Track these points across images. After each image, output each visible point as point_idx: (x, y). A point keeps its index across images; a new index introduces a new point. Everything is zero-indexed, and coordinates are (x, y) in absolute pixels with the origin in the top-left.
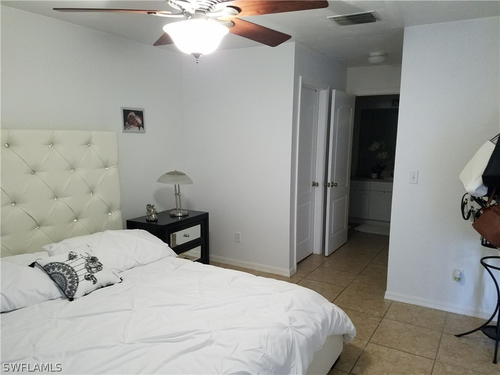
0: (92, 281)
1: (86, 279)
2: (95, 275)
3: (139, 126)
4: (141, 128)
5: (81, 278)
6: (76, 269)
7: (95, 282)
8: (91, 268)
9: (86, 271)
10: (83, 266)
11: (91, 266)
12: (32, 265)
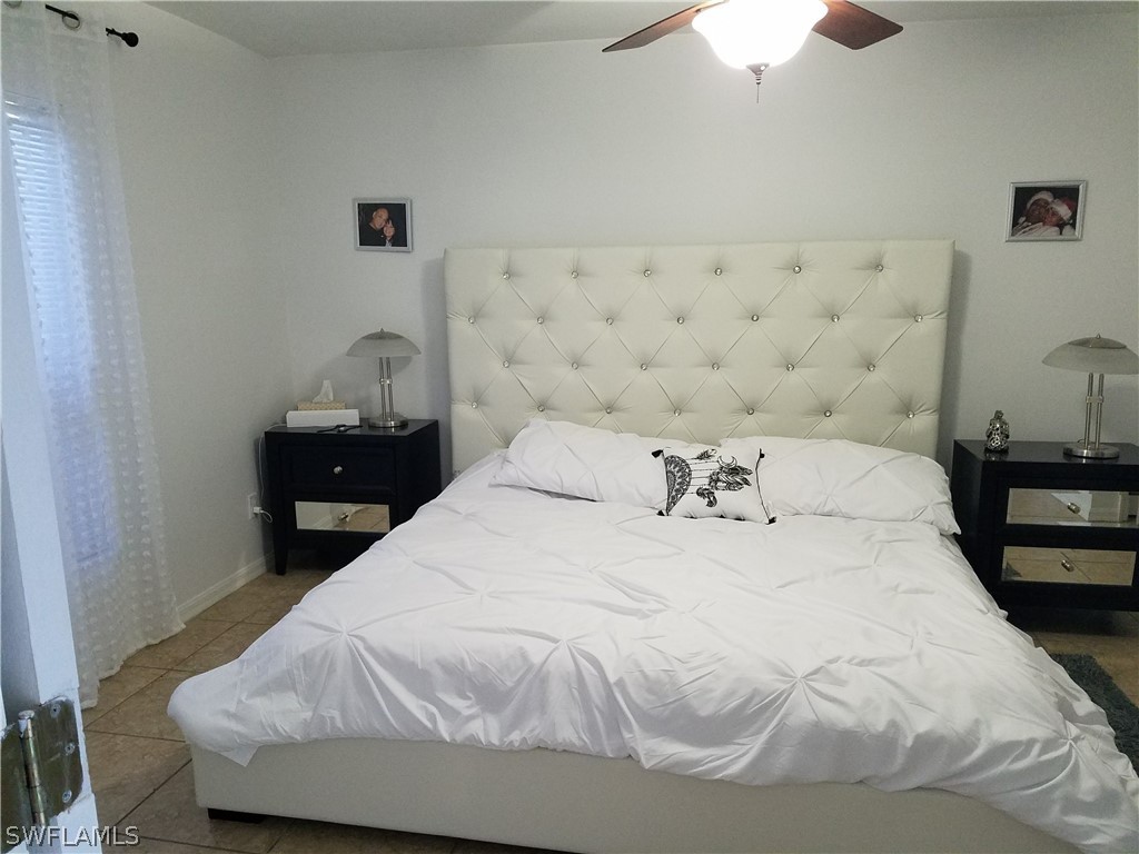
0: (707, 499)
1: (698, 493)
2: (717, 493)
3: (1061, 225)
4: (1067, 229)
5: (692, 489)
6: (694, 474)
7: (711, 504)
8: (718, 480)
9: (707, 481)
10: (708, 473)
11: (721, 478)
12: (656, 454)
